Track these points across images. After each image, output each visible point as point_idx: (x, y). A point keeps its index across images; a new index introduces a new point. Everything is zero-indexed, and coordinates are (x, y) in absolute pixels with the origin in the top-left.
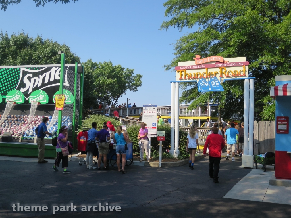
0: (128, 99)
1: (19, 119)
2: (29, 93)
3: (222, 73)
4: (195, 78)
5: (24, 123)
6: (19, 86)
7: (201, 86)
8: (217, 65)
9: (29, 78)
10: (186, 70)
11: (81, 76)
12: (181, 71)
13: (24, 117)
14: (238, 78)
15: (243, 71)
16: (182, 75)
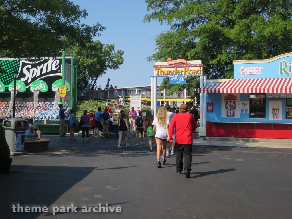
0: (108, 79)
1: (22, 105)
2: (28, 82)
3: (186, 71)
4: (167, 75)
5: (27, 108)
6: (19, 76)
7: (171, 80)
8: (182, 66)
9: (28, 69)
10: (161, 68)
11: (75, 67)
12: (157, 69)
13: (26, 104)
14: (196, 75)
15: (199, 70)
16: (158, 72)
